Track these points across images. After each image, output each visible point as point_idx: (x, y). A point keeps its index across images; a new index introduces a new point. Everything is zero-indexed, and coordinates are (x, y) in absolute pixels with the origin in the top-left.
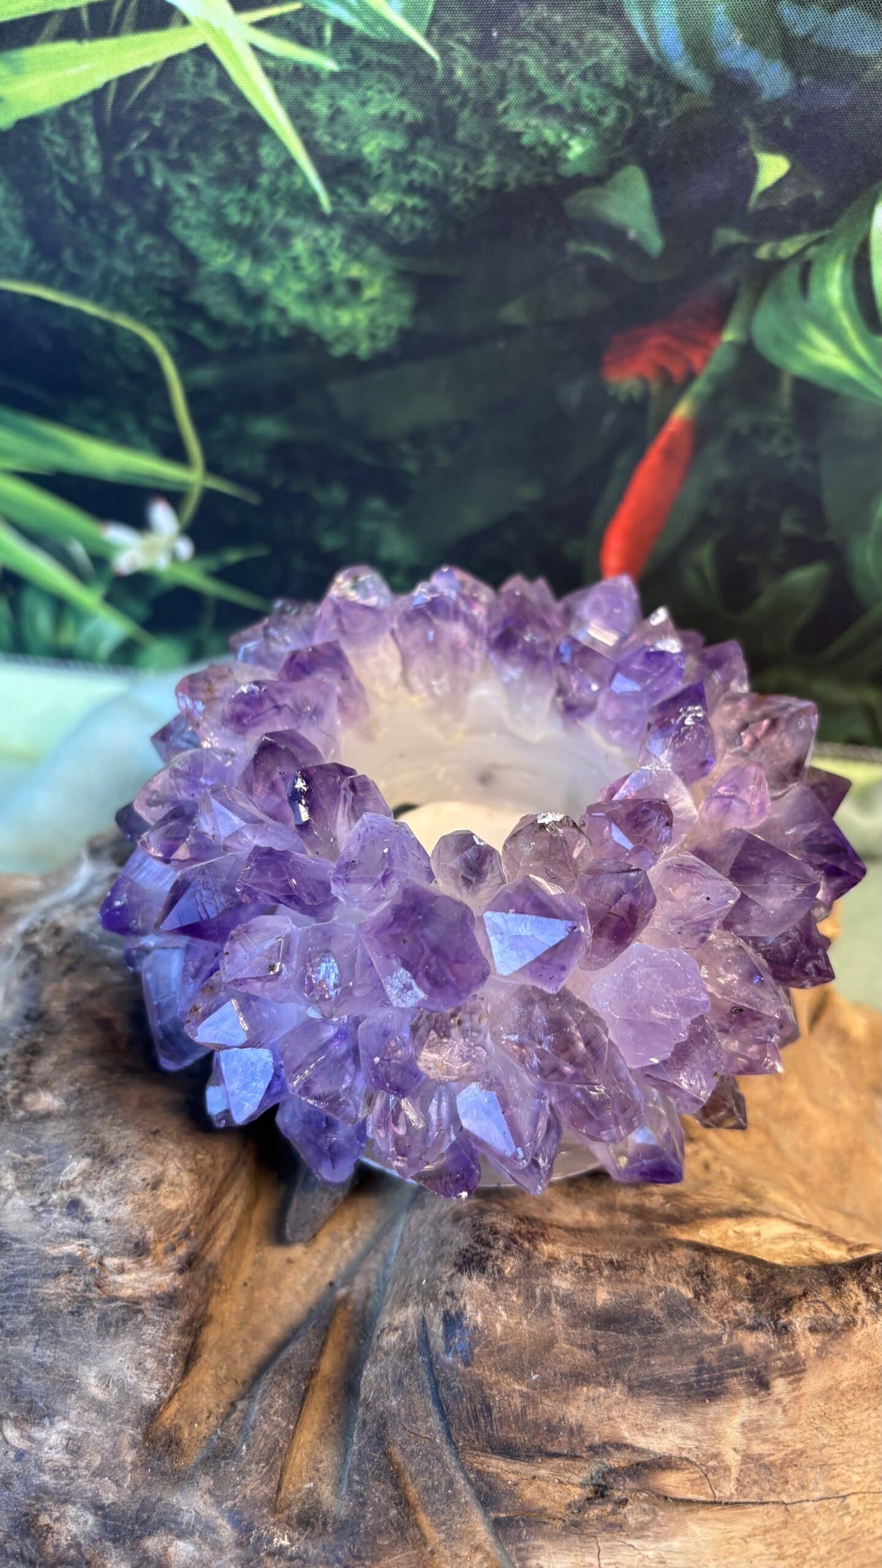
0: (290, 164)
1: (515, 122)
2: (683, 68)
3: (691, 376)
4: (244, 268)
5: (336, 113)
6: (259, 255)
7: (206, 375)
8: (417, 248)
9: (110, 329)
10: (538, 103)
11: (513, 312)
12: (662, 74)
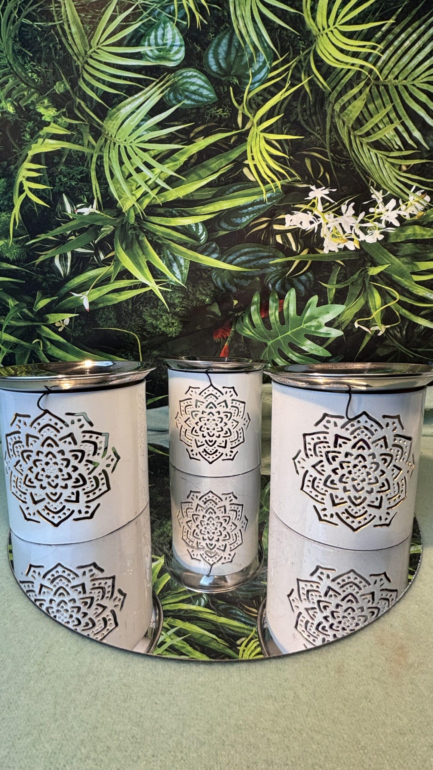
0: (164, 304)
1: (198, 296)
2: (221, 287)
3: (227, 337)
4: (154, 322)
5: (171, 297)
6: (157, 320)
7: (144, 343)
8: (184, 316)
9: (129, 334)
10: (202, 294)
11: (198, 328)
12: (219, 289)
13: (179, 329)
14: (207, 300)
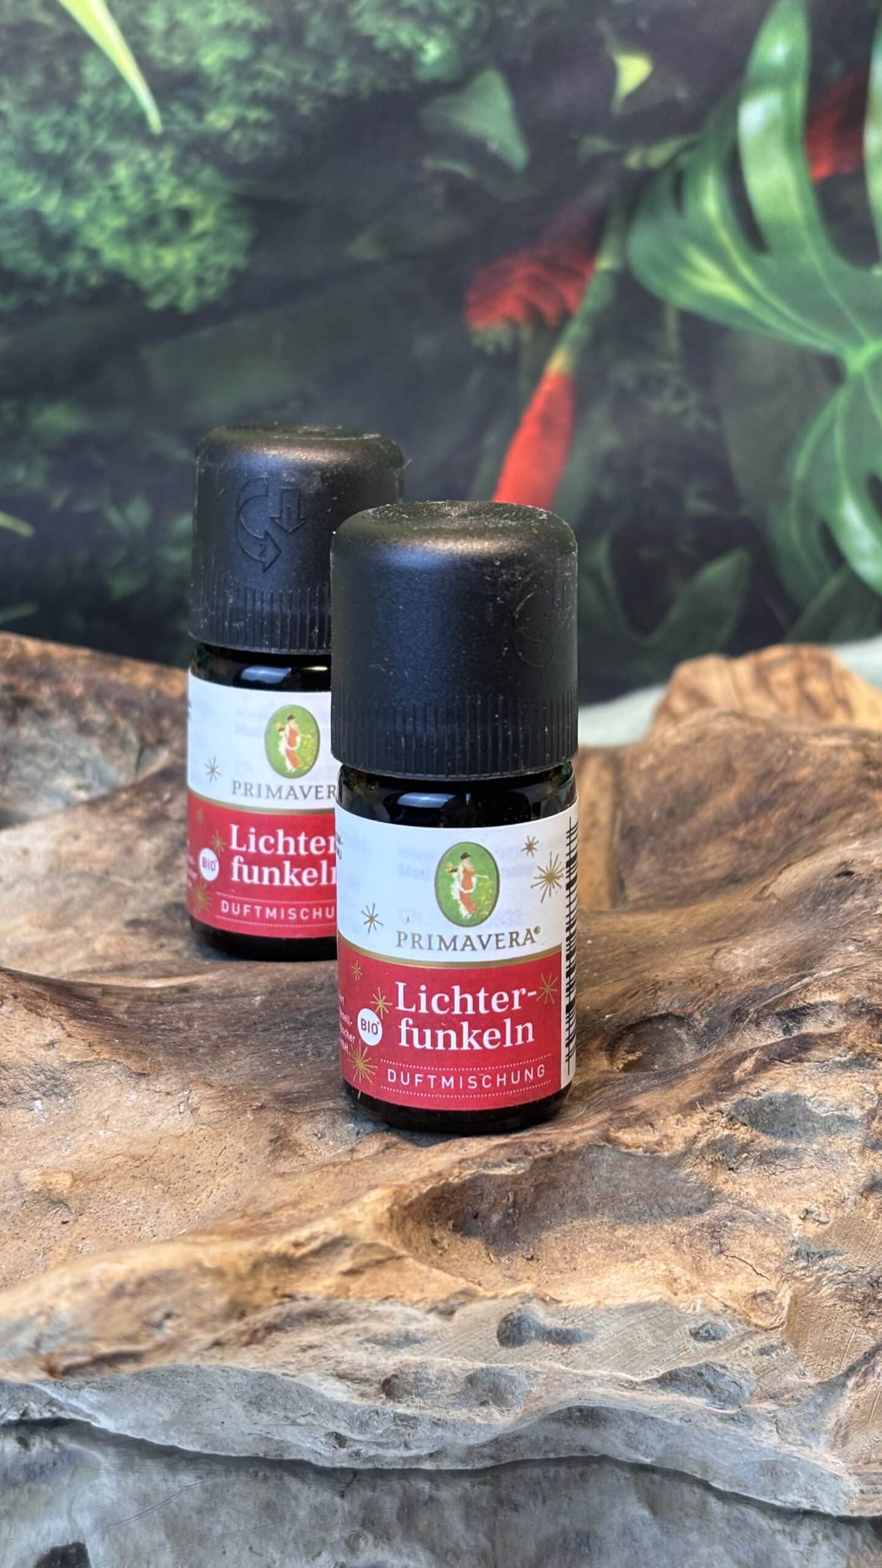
0: (117, 81)
1: (369, 25)
3: (566, 317)
4: (51, 204)
6: (72, 187)
8: (258, 168)
10: (394, 5)
11: (363, 247)
13: (227, 259)
14: (433, 51)
